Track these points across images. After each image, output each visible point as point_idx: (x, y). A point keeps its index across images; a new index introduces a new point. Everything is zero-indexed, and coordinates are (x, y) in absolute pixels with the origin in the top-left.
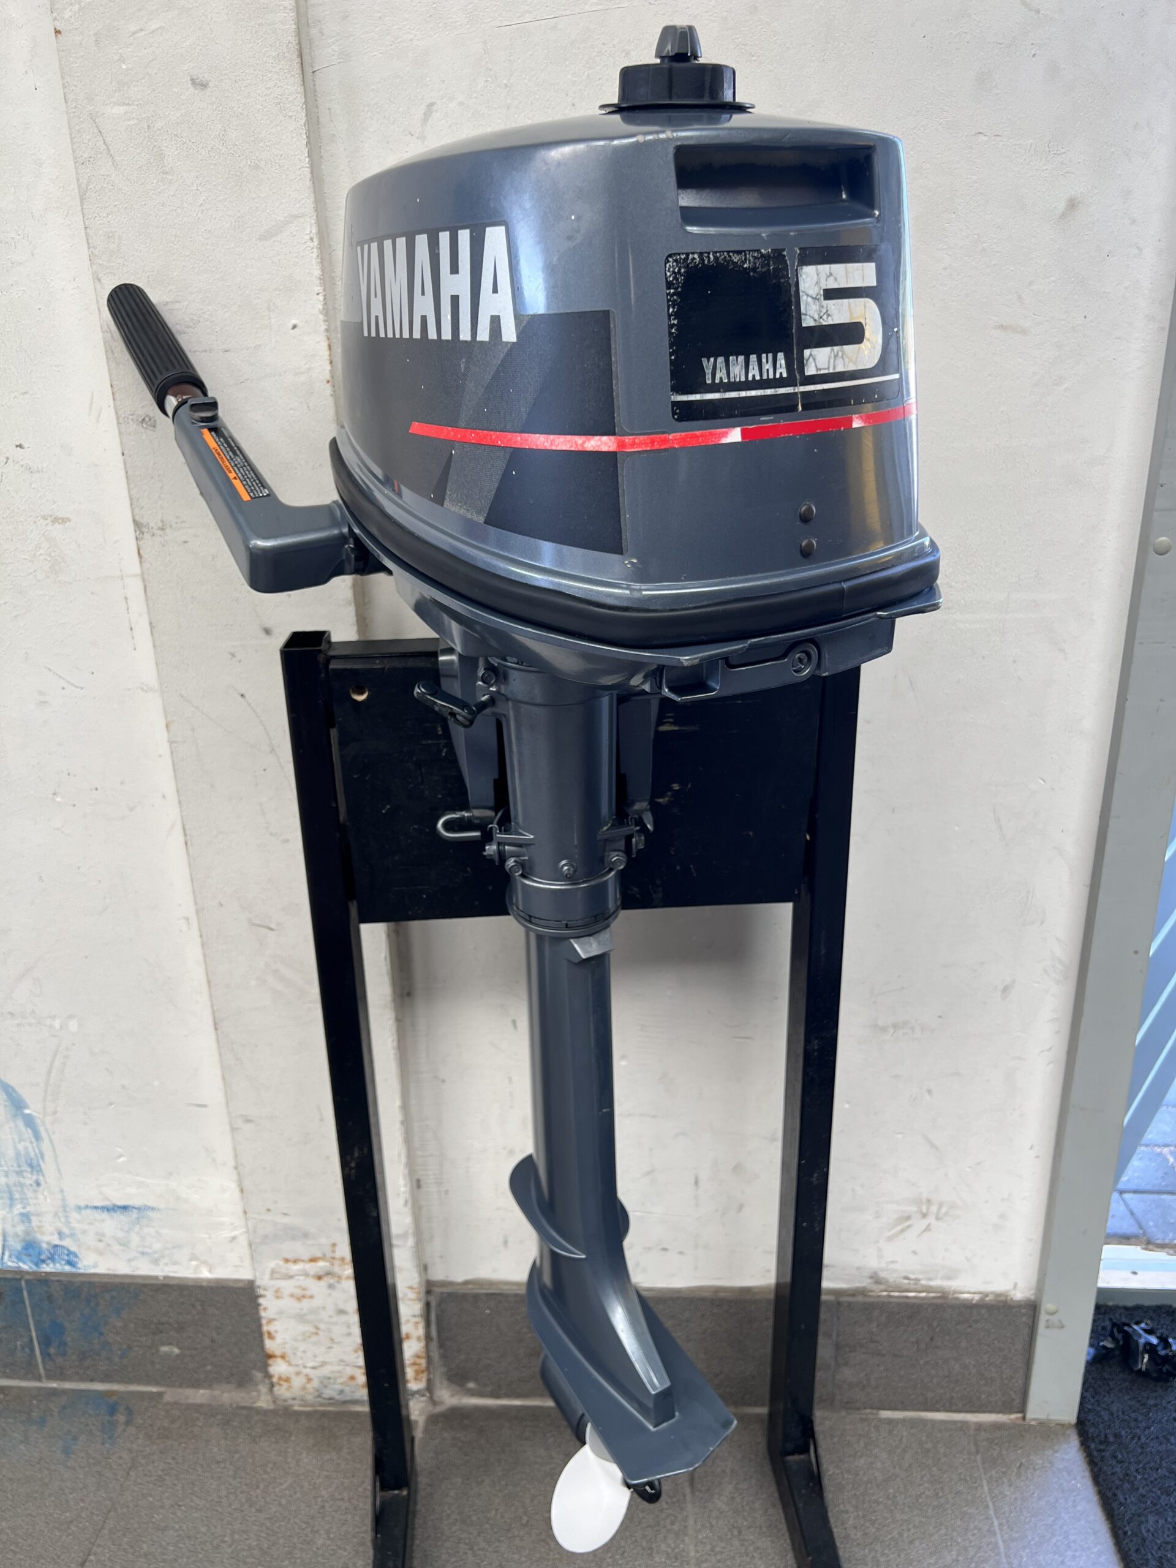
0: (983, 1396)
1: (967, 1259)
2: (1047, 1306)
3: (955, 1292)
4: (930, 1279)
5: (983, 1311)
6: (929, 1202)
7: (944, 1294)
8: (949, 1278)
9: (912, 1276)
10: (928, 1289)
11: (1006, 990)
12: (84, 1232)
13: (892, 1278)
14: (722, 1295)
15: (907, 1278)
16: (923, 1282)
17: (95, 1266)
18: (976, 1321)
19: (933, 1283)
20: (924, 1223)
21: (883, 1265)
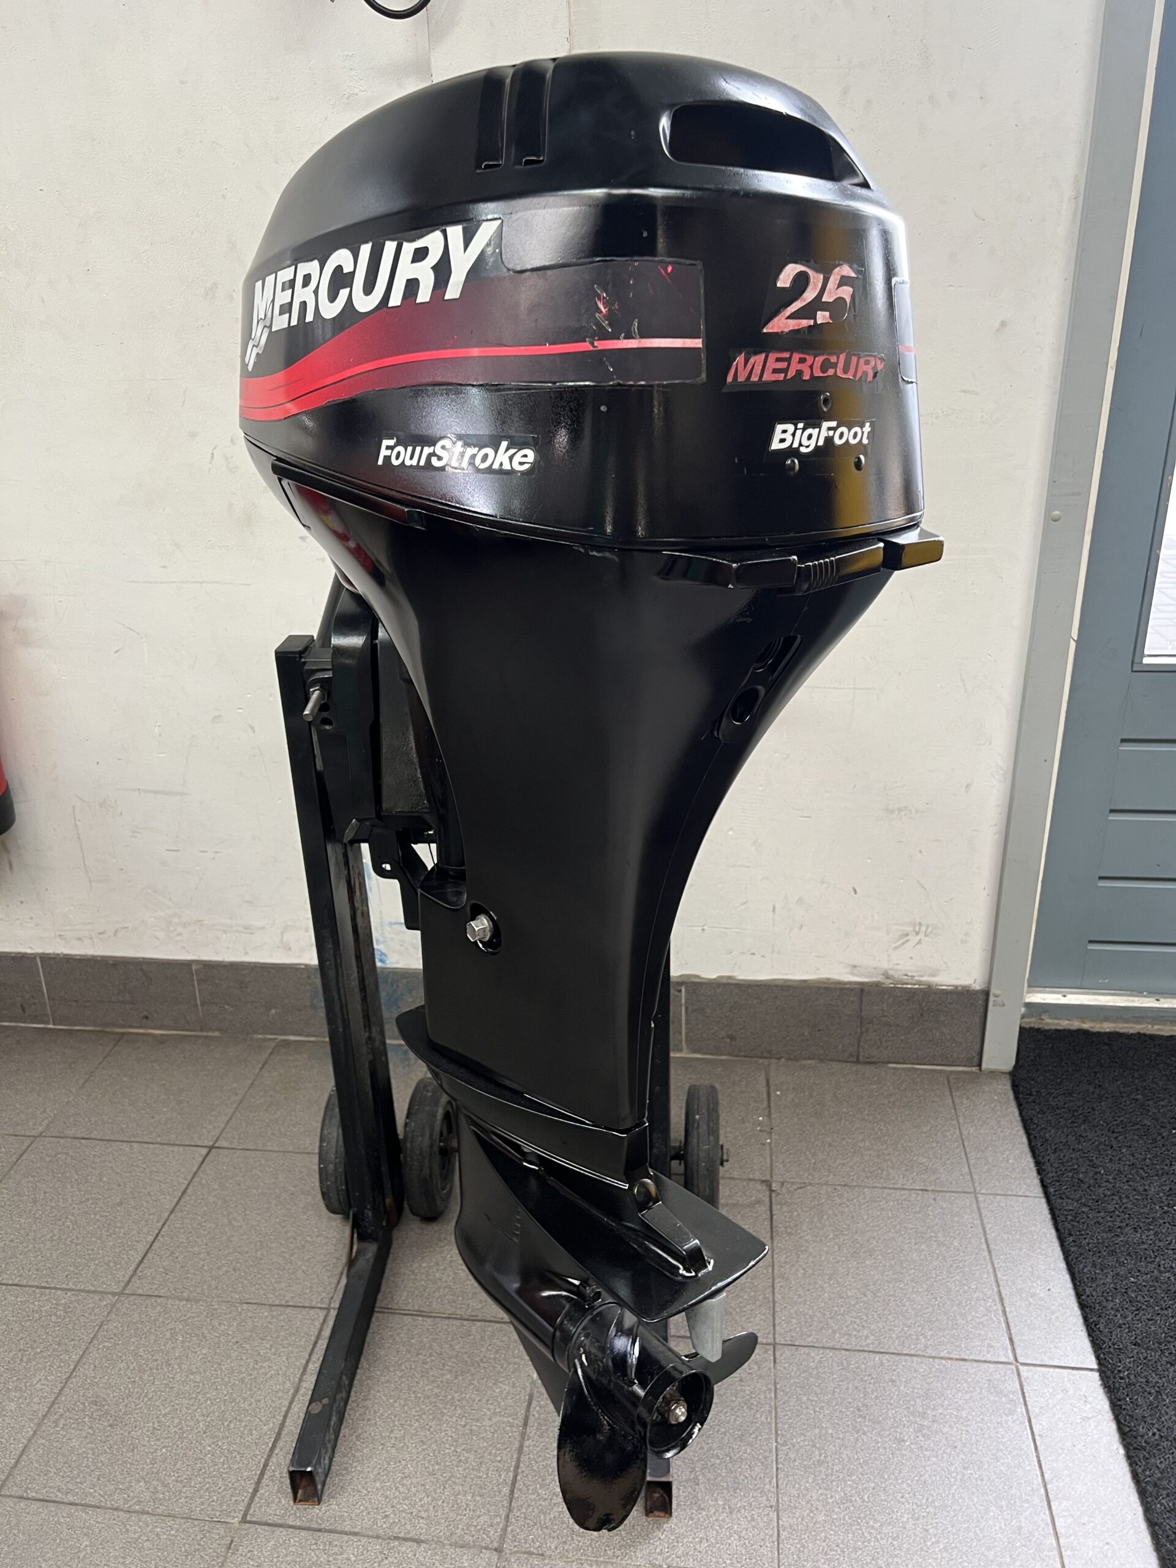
0: (955, 1055)
1: (945, 963)
2: (993, 991)
3: (936, 985)
4: (921, 976)
5: (954, 996)
6: (920, 924)
7: (930, 986)
8: (933, 976)
9: (910, 974)
10: (919, 983)
11: (968, 786)
12: (392, 939)
13: (897, 975)
14: (789, 983)
15: (906, 975)
16: (917, 978)
17: (397, 962)
18: (951, 1003)
19: (923, 979)
20: (918, 938)
21: (891, 966)
